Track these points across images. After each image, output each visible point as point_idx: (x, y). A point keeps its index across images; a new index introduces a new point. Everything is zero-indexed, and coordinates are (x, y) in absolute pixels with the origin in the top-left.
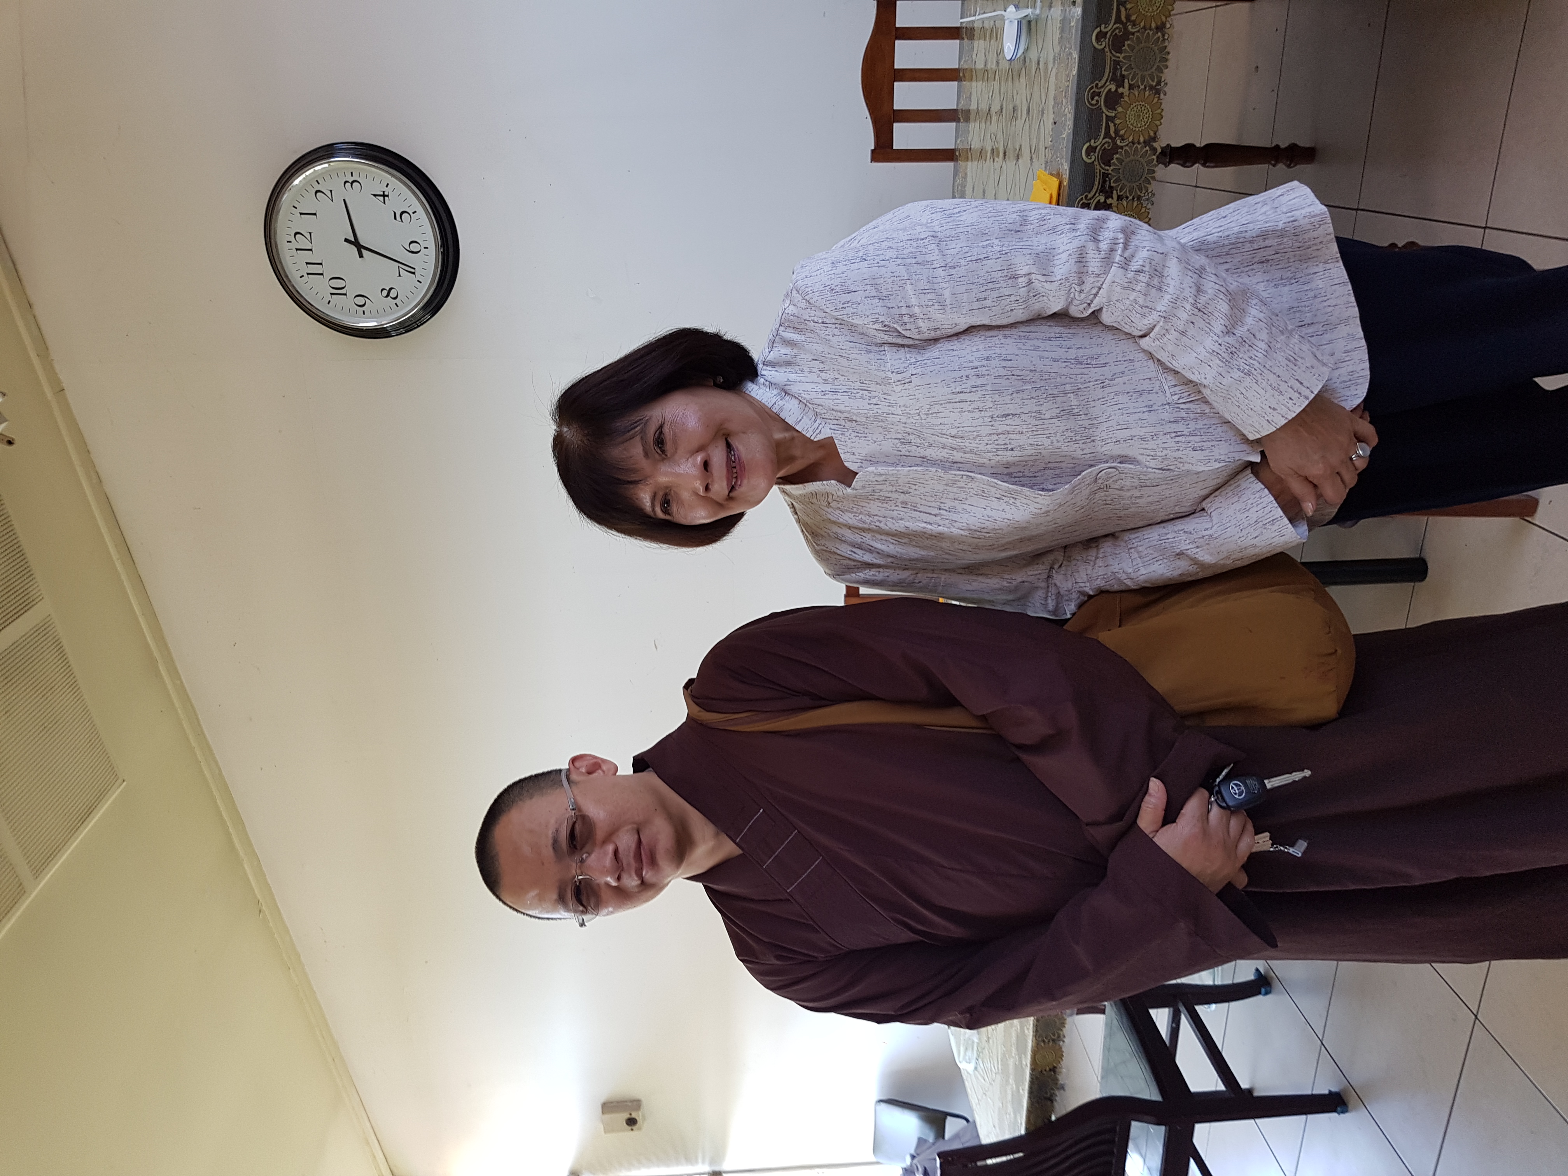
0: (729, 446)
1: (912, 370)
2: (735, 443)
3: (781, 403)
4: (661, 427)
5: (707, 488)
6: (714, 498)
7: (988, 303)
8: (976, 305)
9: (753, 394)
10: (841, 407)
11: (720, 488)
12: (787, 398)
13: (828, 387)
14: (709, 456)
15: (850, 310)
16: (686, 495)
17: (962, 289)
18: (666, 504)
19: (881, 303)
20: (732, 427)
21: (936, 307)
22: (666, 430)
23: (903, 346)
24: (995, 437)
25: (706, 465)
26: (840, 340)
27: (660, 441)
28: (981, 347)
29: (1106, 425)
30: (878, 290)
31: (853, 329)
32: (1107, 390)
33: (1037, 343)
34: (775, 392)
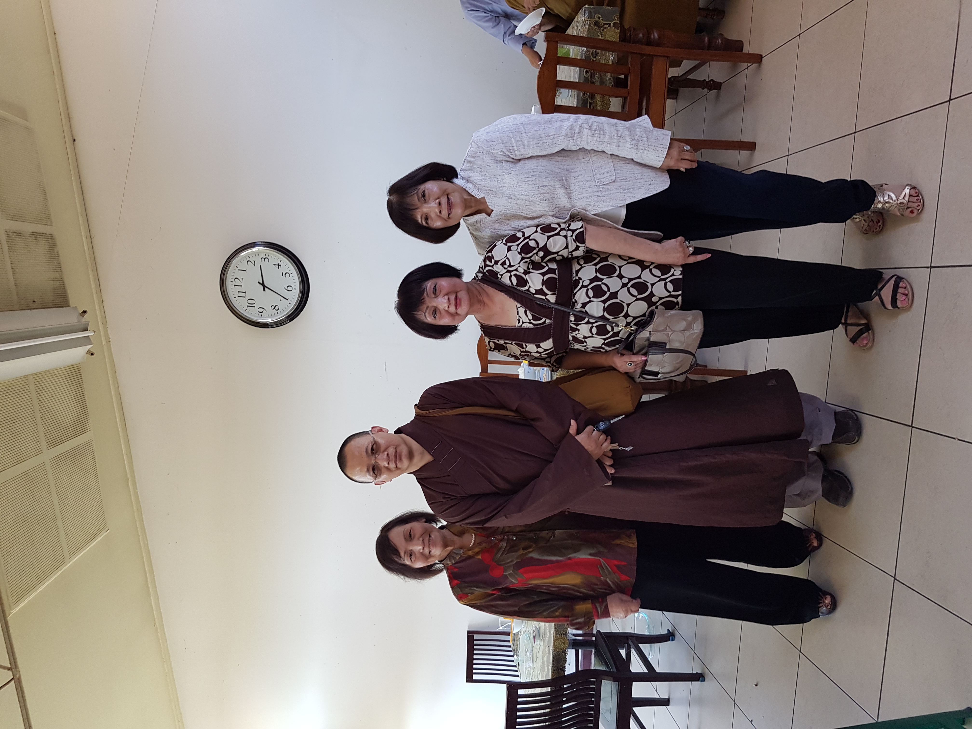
0: (448, 198)
1: (511, 169)
2: (450, 197)
3: (466, 185)
4: (424, 191)
5: (440, 212)
6: (443, 217)
7: (539, 145)
8: (535, 146)
9: (456, 182)
10: (487, 185)
11: (445, 213)
12: (469, 183)
13: (483, 178)
14: (441, 201)
15: (492, 148)
16: (433, 215)
17: (531, 140)
18: (427, 219)
19: (503, 145)
20: (449, 191)
21: (522, 146)
22: (426, 192)
23: (509, 161)
24: (539, 195)
25: (440, 204)
26: (488, 159)
27: (424, 196)
28: (535, 162)
29: (575, 193)
30: (502, 141)
31: (493, 155)
32: (576, 180)
33: (554, 162)
34: (464, 181)
